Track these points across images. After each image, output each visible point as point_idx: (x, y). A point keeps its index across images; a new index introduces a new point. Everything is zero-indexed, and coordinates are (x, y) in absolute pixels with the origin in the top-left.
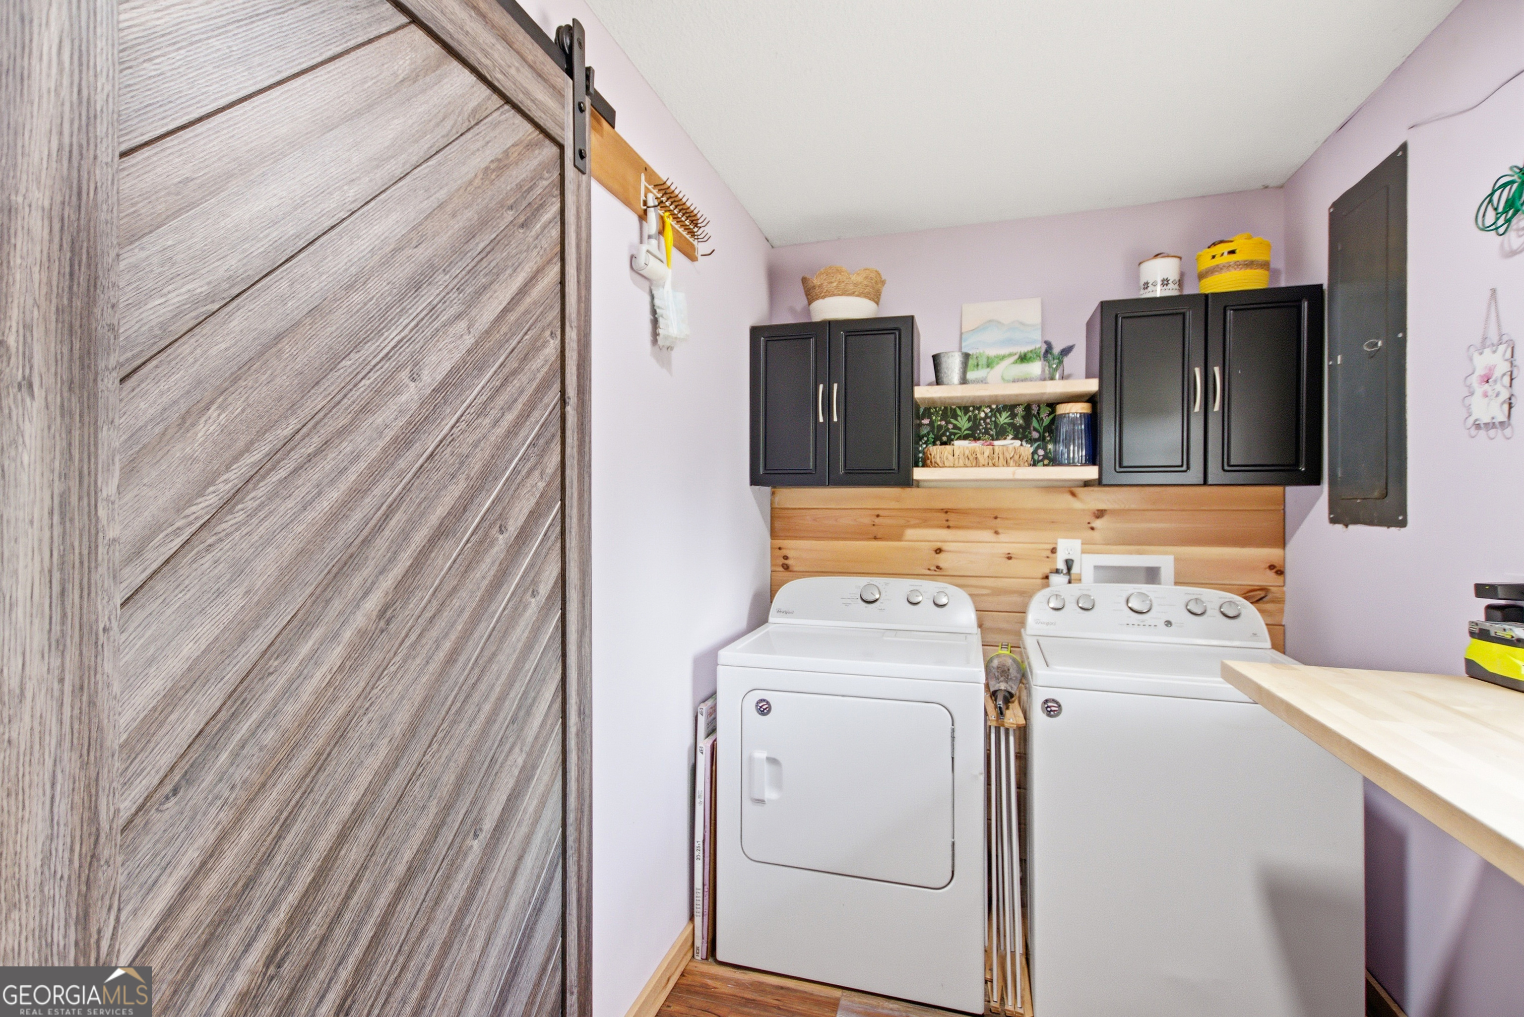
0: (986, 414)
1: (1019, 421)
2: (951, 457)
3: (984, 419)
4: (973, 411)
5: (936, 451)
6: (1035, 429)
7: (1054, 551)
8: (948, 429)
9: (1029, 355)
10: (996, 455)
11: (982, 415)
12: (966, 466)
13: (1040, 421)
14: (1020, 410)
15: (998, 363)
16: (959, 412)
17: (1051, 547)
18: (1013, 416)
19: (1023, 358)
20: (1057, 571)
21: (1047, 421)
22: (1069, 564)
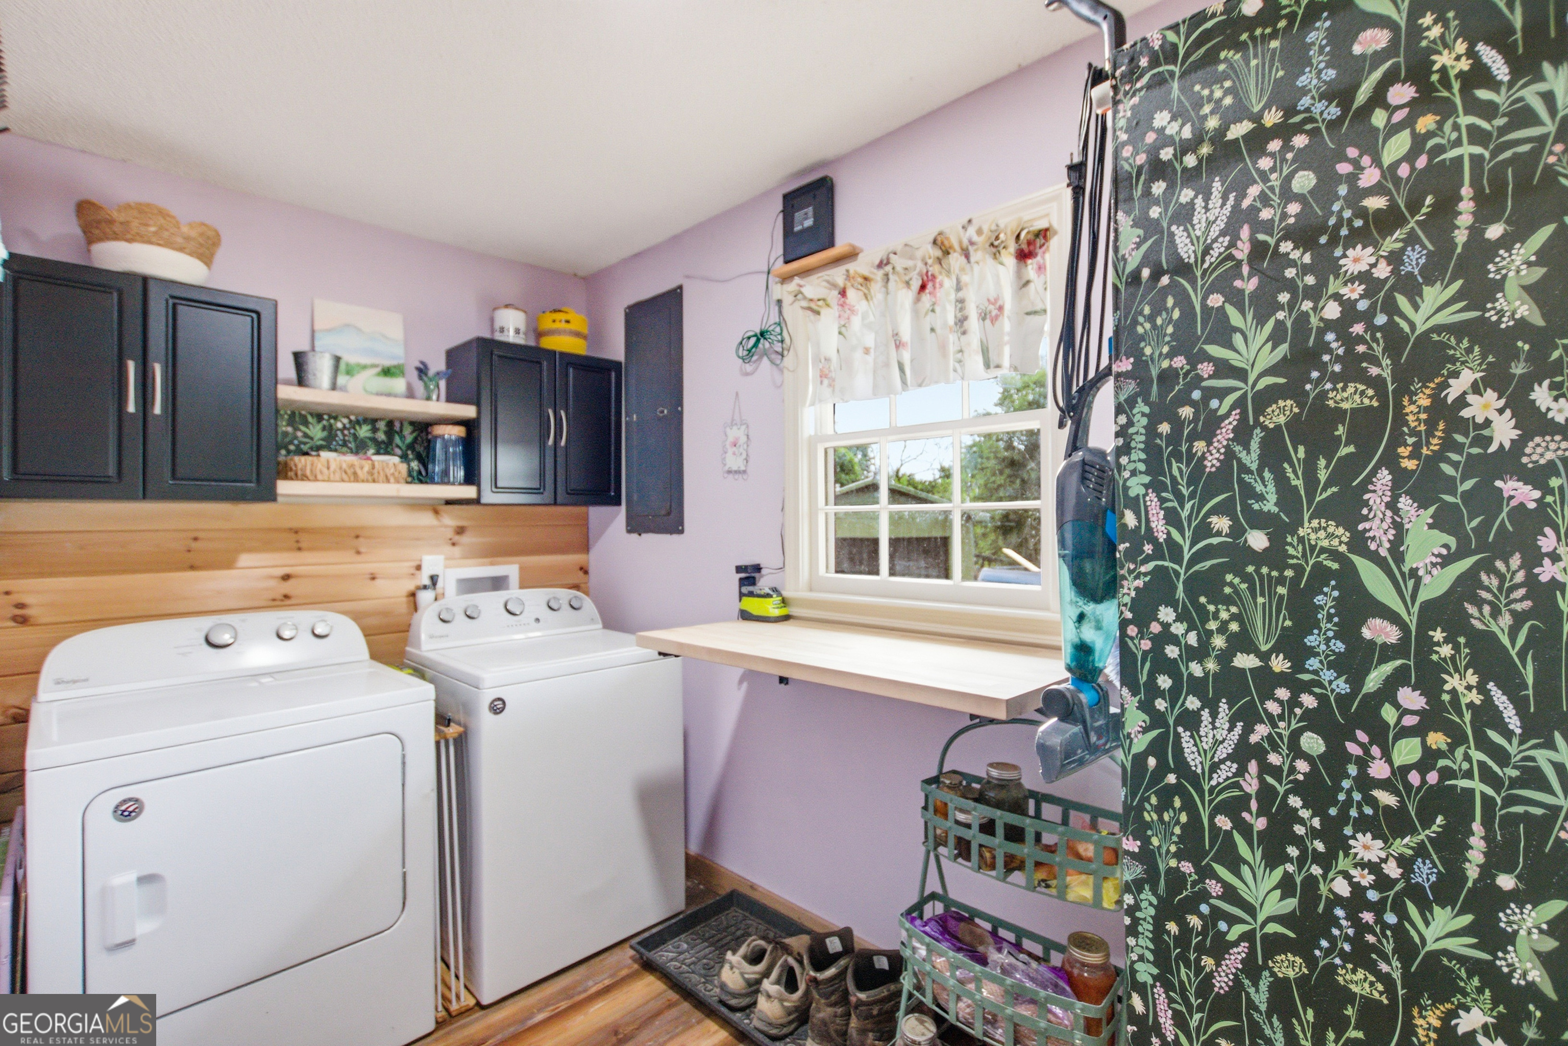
0: (344, 425)
1: (381, 436)
2: (325, 470)
3: (342, 430)
4: (328, 420)
5: (301, 462)
6: (398, 446)
7: (419, 568)
8: (296, 438)
9: (393, 370)
10: (376, 471)
11: (339, 425)
12: (343, 481)
13: (403, 438)
14: (382, 425)
15: (358, 372)
16: (310, 419)
17: (415, 564)
18: (375, 430)
19: (387, 372)
20: (425, 587)
21: (409, 439)
22: (434, 579)
